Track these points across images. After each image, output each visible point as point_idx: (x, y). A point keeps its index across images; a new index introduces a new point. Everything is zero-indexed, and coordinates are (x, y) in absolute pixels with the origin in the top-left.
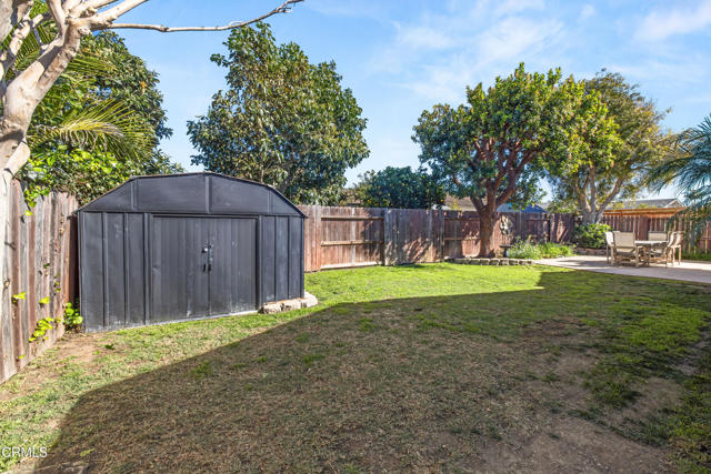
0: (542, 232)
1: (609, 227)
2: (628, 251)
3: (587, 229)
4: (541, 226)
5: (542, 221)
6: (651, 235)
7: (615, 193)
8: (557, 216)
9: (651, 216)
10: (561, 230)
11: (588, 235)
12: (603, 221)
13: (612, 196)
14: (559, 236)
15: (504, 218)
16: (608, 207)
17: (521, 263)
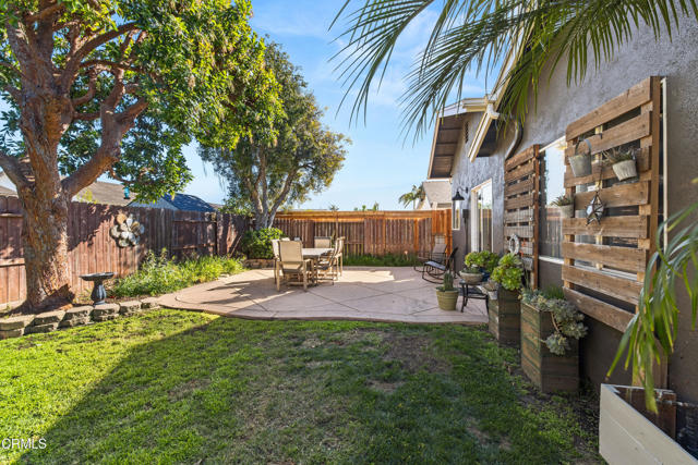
0: (205, 240)
1: (280, 232)
2: (296, 267)
3: (258, 235)
4: (204, 231)
5: (204, 224)
6: (317, 242)
7: (286, 192)
8: (226, 217)
9: (315, 220)
10: (232, 236)
11: (259, 242)
12: (276, 224)
13: (283, 197)
14: (229, 245)
15: (121, 217)
16: (279, 209)
17: (123, 311)
